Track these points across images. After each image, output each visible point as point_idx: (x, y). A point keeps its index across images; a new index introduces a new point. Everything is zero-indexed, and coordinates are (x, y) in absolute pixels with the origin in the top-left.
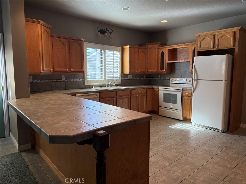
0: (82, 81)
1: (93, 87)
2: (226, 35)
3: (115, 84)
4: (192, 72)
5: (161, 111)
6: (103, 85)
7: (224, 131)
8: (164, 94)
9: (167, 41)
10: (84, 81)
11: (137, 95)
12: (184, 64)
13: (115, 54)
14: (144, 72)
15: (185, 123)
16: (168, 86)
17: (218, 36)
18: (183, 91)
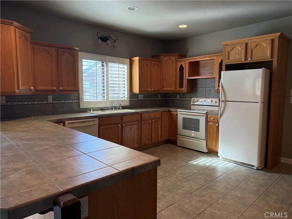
0: (77, 102)
1: (92, 110)
2: (262, 43)
3: (121, 106)
4: (218, 91)
5: (181, 140)
6: (104, 107)
7: (260, 168)
8: (184, 119)
9: (187, 51)
10: (79, 103)
11: (150, 120)
12: (208, 81)
13: (121, 68)
14: (159, 91)
15: (210, 156)
16: (189, 108)
17: (251, 44)
18: (207, 115)
